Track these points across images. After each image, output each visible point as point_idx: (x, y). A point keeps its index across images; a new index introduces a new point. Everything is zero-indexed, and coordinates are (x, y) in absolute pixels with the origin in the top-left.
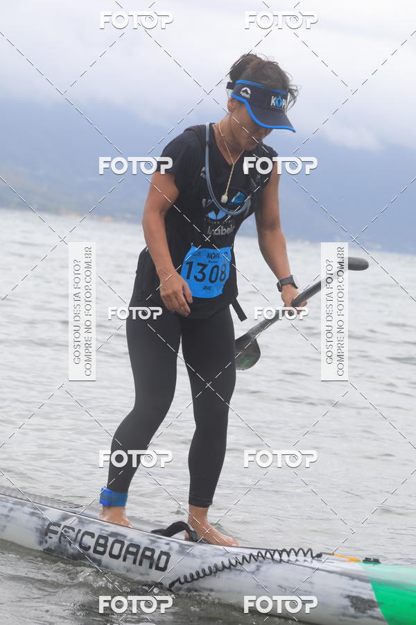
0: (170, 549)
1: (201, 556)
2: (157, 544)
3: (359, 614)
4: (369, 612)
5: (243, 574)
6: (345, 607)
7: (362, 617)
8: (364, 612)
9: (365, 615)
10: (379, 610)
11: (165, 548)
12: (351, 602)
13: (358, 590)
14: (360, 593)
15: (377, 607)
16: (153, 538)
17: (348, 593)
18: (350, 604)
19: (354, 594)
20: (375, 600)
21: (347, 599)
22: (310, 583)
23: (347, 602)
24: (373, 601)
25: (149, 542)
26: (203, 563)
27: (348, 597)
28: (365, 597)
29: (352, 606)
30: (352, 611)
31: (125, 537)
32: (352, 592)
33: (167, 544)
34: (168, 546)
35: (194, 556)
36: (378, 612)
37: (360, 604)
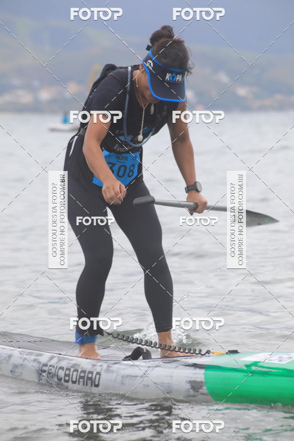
0: (102, 369)
1: (117, 371)
2: (96, 367)
3: (196, 393)
4: (200, 390)
5: (137, 379)
6: (188, 390)
7: (197, 395)
8: (198, 392)
9: (199, 393)
10: (205, 387)
11: (98, 369)
12: (191, 386)
13: (195, 376)
14: (197, 378)
15: (204, 386)
16: (94, 363)
17: (189, 379)
19: (192, 379)
20: (203, 381)
21: (189, 384)
22: (171, 377)
23: (188, 386)
24: (202, 382)
25: (91, 366)
26: (117, 376)
27: (190, 382)
28: (198, 380)
29: (191, 388)
30: (192, 392)
31: (79, 365)
32: (192, 377)
33: (101, 366)
34: (100, 368)
35: (113, 372)
36: (205, 389)
37: (196, 386)
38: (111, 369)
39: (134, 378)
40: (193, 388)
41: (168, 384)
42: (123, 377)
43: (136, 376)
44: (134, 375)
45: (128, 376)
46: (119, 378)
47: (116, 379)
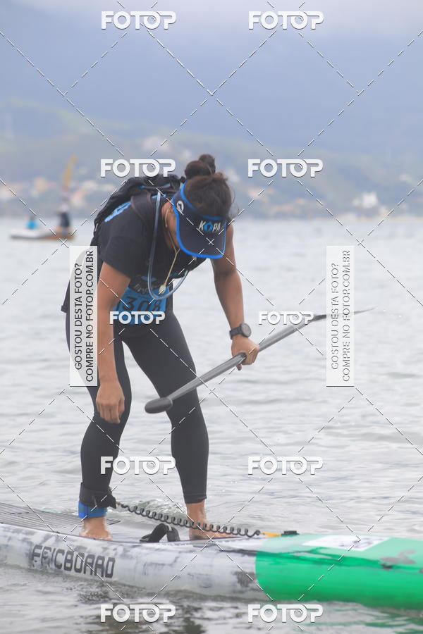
0: (116, 554)
1: (137, 557)
2: (107, 551)
3: (244, 589)
4: (250, 585)
5: (165, 568)
6: (234, 585)
7: (246, 591)
8: (247, 586)
9: (248, 588)
10: (257, 581)
11: (112, 554)
12: (238, 578)
13: (243, 566)
14: (245, 568)
15: (255, 579)
16: (105, 546)
17: (236, 570)
18: (236, 580)
19: (239, 570)
20: (255, 572)
21: (235, 576)
22: (211, 566)
23: (234, 579)
24: (252, 574)
25: (102, 550)
26: (137, 563)
27: (236, 573)
28: (248, 571)
29: (238, 582)
30: (239, 587)
31: (85, 548)
32: (239, 567)
33: (115, 549)
34: (115, 552)
35: (131, 558)
36: (256, 584)
37: (244, 579)
38: (129, 553)
39: (161, 566)
40: (241, 581)
41: (207, 575)
42: (145, 565)
43: (163, 565)
44: (161, 562)
45: (151, 564)
46: (140, 567)
47: (135, 568)
